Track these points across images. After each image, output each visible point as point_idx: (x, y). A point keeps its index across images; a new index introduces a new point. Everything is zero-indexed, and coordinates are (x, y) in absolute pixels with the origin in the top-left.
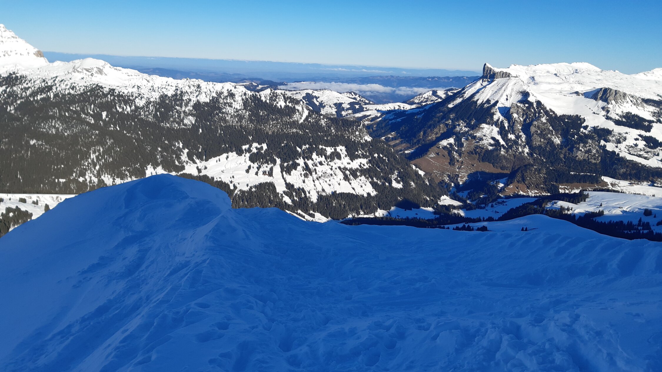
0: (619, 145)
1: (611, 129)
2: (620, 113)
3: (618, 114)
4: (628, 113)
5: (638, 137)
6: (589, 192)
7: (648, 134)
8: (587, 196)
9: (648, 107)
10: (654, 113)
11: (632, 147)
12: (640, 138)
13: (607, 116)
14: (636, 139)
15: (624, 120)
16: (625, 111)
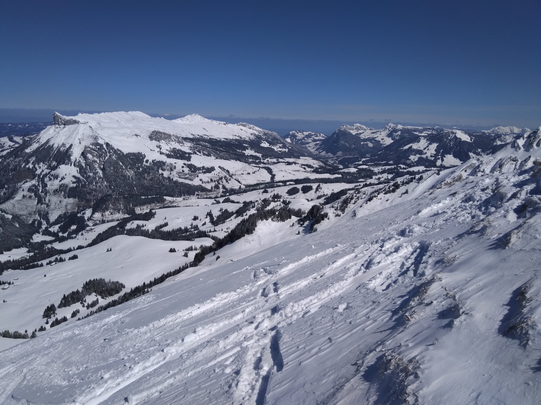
0: (172, 172)
1: (164, 161)
2: (169, 149)
3: (167, 150)
4: (174, 149)
5: (183, 165)
6: (156, 210)
7: (189, 163)
8: (155, 214)
9: (186, 143)
10: (191, 147)
11: (180, 173)
12: (185, 166)
13: (160, 152)
14: (183, 167)
15: (172, 154)
16: (172, 147)
